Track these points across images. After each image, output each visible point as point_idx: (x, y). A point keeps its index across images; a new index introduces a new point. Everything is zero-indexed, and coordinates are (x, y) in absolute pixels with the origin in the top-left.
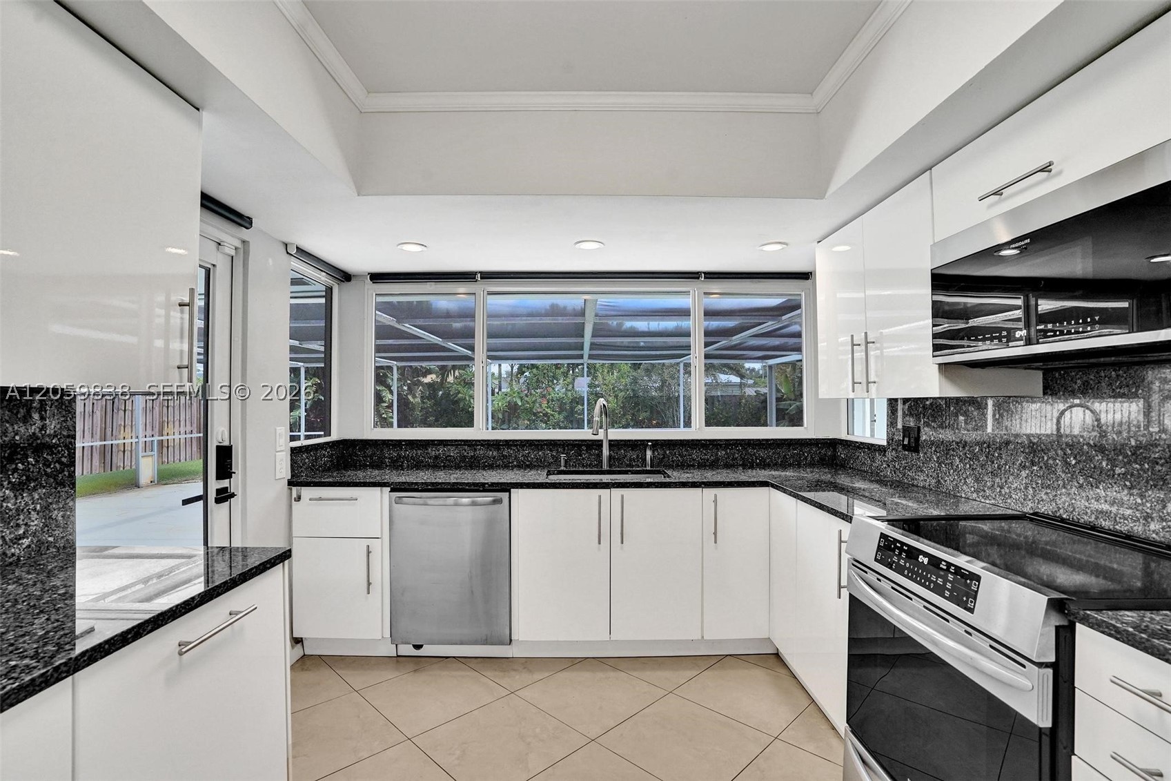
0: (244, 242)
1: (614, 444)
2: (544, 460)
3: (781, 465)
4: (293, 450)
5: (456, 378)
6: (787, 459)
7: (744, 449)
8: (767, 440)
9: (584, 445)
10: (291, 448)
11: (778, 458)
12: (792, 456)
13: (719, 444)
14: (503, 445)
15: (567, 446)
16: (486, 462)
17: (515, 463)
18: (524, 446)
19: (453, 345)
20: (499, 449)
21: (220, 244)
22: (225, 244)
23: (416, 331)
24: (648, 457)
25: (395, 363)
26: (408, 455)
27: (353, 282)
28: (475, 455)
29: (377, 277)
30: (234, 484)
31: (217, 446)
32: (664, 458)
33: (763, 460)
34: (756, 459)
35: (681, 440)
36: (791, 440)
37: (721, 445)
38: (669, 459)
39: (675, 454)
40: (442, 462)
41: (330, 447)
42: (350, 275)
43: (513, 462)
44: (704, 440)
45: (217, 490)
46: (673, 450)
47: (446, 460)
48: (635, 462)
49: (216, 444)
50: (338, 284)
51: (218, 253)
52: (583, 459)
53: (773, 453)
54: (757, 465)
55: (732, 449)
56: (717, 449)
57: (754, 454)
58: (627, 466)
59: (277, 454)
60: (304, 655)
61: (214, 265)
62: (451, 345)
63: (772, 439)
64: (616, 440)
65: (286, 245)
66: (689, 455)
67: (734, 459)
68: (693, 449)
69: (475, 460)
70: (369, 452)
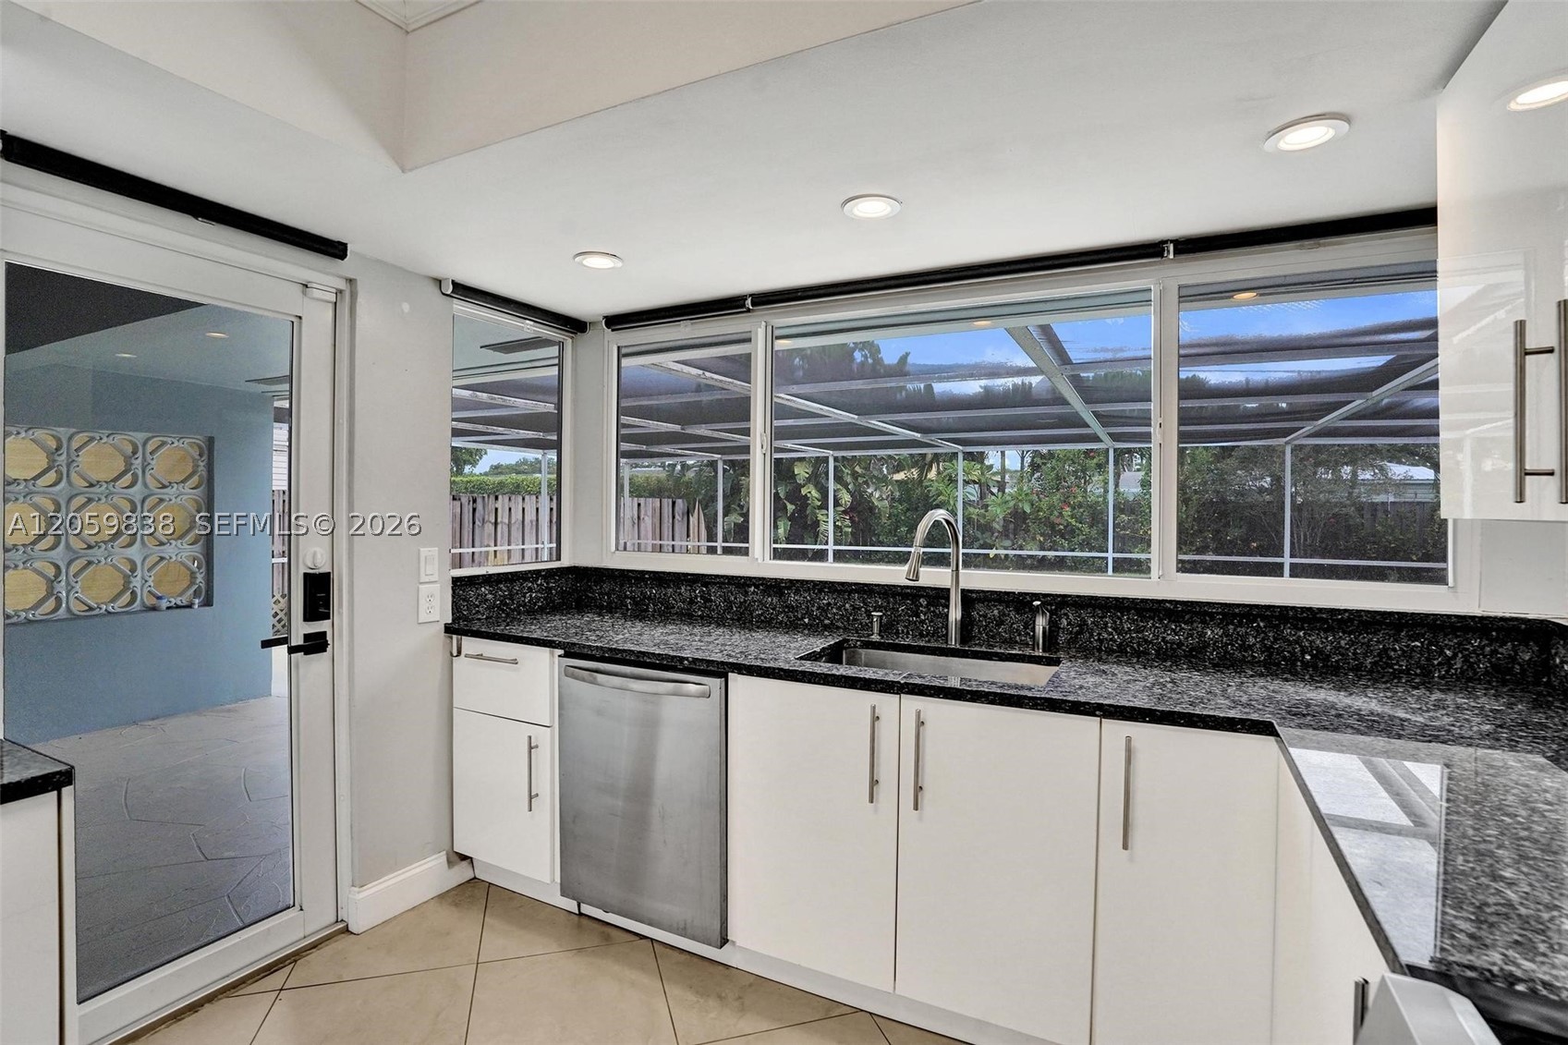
0: (351, 281)
1: (969, 598)
2: (855, 620)
3: (1371, 672)
4: (456, 581)
5: (939, 473)
6: (1390, 658)
7: (1270, 626)
8: (1333, 612)
9: (923, 596)
10: (453, 578)
11: (1365, 655)
12: (1407, 654)
13: (1206, 613)
14: (785, 588)
15: (894, 597)
16: (762, 614)
17: (806, 620)
18: (821, 591)
19: (880, 424)
20: (781, 594)
21: (306, 286)
22: (315, 285)
23: (800, 404)
24: (1039, 630)
25: (831, 452)
26: (655, 596)
27: (590, 333)
28: (745, 601)
29: (617, 321)
30: (336, 627)
31: (305, 575)
32: (1080, 632)
33: (1320, 655)
34: (1303, 652)
35: (1116, 599)
36: (1402, 615)
37: (1212, 616)
38: (1092, 635)
39: (1106, 624)
40: (699, 609)
41: (545, 578)
42: (585, 323)
43: (803, 618)
44: (1170, 602)
45: (305, 635)
46: (1101, 618)
47: (705, 608)
48: (1020, 635)
49: (303, 570)
50: (572, 338)
51: (305, 299)
52: (923, 622)
53: (1352, 643)
54: (1305, 665)
55: (1240, 624)
56: (1203, 622)
57: (1298, 642)
58: (1004, 641)
59: (421, 586)
60: (475, 878)
61: (300, 318)
62: (875, 423)
63: (1346, 611)
64: (983, 591)
65: (440, 281)
66: (1137, 631)
67: (1244, 648)
68: (1144, 618)
69: (746, 609)
70: (606, 587)
